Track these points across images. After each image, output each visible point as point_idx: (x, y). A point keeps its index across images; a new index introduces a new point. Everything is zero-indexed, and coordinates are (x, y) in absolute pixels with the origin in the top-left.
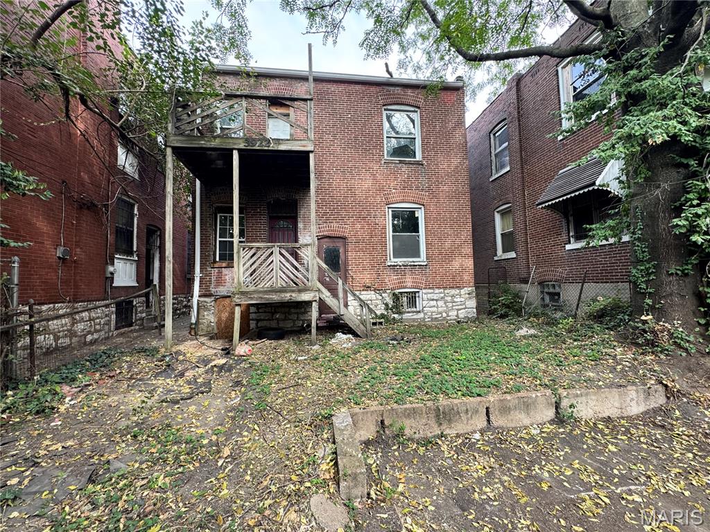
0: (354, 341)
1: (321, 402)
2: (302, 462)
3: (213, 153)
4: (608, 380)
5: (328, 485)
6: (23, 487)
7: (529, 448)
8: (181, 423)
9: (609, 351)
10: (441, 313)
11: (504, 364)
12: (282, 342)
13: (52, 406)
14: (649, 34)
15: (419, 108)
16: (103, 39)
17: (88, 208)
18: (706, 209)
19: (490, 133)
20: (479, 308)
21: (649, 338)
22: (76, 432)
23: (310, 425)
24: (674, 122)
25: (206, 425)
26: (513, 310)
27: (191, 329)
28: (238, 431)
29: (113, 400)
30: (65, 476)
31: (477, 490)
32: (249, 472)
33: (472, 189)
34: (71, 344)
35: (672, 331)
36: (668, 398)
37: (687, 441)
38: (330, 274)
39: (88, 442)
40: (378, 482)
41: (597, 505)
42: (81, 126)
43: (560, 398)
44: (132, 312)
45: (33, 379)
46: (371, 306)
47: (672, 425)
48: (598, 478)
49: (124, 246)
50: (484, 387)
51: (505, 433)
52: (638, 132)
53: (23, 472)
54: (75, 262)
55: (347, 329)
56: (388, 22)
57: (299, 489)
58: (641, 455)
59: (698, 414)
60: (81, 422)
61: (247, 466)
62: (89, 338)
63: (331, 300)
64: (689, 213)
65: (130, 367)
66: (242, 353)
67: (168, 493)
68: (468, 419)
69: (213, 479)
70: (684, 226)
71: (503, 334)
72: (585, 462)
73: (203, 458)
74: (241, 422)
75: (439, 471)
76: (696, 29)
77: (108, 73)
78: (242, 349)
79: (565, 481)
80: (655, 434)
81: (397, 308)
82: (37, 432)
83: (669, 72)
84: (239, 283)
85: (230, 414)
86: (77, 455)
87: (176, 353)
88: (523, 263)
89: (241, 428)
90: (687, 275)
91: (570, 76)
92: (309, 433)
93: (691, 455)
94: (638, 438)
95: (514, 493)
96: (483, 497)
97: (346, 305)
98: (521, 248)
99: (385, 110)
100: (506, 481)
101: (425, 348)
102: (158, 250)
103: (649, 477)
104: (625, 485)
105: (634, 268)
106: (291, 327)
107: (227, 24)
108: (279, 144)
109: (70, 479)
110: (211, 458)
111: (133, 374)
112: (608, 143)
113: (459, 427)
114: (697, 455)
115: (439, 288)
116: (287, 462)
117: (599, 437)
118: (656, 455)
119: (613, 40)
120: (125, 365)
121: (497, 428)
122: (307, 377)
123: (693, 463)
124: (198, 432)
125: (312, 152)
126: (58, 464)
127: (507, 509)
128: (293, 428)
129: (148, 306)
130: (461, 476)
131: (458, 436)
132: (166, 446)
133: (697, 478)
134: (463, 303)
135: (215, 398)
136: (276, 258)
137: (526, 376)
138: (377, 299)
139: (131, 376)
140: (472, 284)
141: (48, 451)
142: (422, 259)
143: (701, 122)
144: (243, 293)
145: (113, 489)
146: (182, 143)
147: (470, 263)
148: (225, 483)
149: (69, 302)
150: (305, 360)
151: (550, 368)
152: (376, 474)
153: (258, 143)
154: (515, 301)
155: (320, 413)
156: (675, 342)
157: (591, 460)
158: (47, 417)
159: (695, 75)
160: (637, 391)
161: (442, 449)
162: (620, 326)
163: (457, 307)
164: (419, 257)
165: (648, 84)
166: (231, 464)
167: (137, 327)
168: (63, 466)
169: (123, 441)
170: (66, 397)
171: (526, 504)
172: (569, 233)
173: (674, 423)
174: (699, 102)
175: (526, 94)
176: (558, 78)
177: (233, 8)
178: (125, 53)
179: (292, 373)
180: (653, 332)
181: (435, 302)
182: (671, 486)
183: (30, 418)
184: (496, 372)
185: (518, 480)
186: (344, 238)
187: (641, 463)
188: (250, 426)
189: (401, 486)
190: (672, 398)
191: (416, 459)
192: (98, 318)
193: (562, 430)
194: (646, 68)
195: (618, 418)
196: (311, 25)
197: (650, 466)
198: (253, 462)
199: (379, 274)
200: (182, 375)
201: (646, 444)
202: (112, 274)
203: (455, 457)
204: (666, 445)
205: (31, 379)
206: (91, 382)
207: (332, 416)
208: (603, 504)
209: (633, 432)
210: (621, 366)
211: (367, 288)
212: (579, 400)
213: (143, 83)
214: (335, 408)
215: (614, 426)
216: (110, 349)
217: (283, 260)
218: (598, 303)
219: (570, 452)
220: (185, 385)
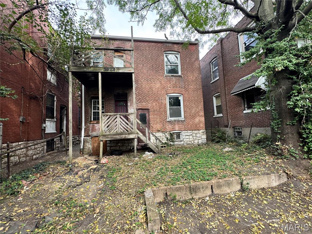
0: (153, 155)
1: (139, 185)
2: (131, 215)
3: (90, 74)
4: (263, 172)
5: (143, 225)
6: (5, 231)
7: (230, 203)
8: (77, 197)
9: (263, 158)
10: (191, 141)
11: (219, 165)
12: (121, 156)
13: (18, 191)
14: (275, 24)
15: (179, 52)
16: (41, 26)
17: (34, 99)
18: (301, 97)
19: (210, 63)
20: (207, 139)
21: (279, 152)
22: (29, 203)
23: (135, 197)
24: (286, 61)
25: (88, 197)
26: (222, 139)
27: (81, 151)
28: (102, 200)
29: (46, 187)
30: (25, 225)
31: (208, 224)
32: (108, 220)
33: (203, 87)
34: (26, 160)
35: (289, 149)
36: (288, 179)
37: (297, 198)
38: (142, 126)
39: (35, 208)
40: (165, 222)
41: (259, 229)
42: (30, 63)
43: (242, 180)
44: (54, 144)
45: (9, 178)
46: (160, 139)
47: (290, 190)
48: (259, 217)
49: (50, 115)
50: (210, 176)
51: (219, 197)
52: (272, 65)
53: (5, 224)
54: (28, 123)
55: (150, 150)
56: (166, 16)
57: (130, 228)
58: (277, 205)
59: (301, 185)
60: (31, 198)
61: (107, 217)
62: (34, 157)
63: (143, 137)
64: (294, 99)
65: (53, 171)
66: (104, 162)
67: (72, 231)
68: (203, 191)
69: (92, 224)
70: (292, 104)
71: (218, 150)
72: (254, 209)
73: (87, 214)
74: (104, 196)
75: (191, 215)
76: (294, 22)
77: (42, 39)
78: (104, 160)
79: (245, 218)
80: (283, 195)
81: (172, 139)
82: (11, 204)
83: (284, 40)
84: (102, 131)
85: (99, 192)
86: (30, 215)
87: (74, 163)
88: (225, 118)
89: (104, 199)
90: (294, 125)
91: (243, 39)
92: (134, 200)
93: (298, 204)
94: (276, 197)
95: (224, 225)
96: (210, 227)
97: (149, 139)
98: (224, 112)
99: (165, 53)
100: (220, 219)
101: (184, 158)
102: (65, 116)
103: (281, 215)
104: (271, 219)
105: (272, 122)
106: (126, 149)
107: (95, 17)
108: (119, 70)
109: (27, 227)
110: (91, 213)
111: (55, 174)
112: (259, 70)
113: (200, 195)
114: (301, 204)
115: (190, 130)
116: (125, 215)
117: (260, 197)
118: (284, 205)
119: (260, 26)
120: (51, 170)
121: (216, 195)
122: (133, 173)
123: (299, 208)
124: (85, 201)
125: (133, 73)
126: (21, 219)
127: (221, 232)
128: (127, 198)
129: (61, 141)
130: (201, 218)
131: (199, 199)
132: (71, 209)
133: (301, 215)
134: (201, 137)
135: (92, 184)
136: (118, 119)
137: (228, 170)
138: (163, 136)
139: (54, 175)
140: (204, 128)
141: (17, 213)
142: (182, 118)
143: (297, 61)
144: (104, 136)
145: (47, 230)
146: (76, 70)
147: (203, 119)
148: (97, 226)
149: (25, 141)
150: (132, 165)
151: (238, 166)
152: (164, 218)
153: (110, 69)
154: (223, 135)
155: (139, 191)
156: (290, 154)
157: (256, 208)
158: (16, 196)
159: (294, 41)
160: (275, 176)
161: (193, 205)
162: (267, 147)
163: (198, 139)
164: (181, 117)
165: (275, 45)
166: (100, 216)
167: (56, 151)
168: (24, 220)
169: (51, 207)
170: (24, 186)
171: (229, 229)
172: (245, 106)
173: (291, 189)
174: (296, 53)
175: (225, 46)
176: (238, 40)
177: (98, 10)
178: (50, 30)
179: (126, 171)
180: (281, 150)
181: (188, 136)
182: (290, 219)
183: (8, 197)
184: (215, 169)
185: (225, 218)
186: (148, 109)
187: (277, 209)
188: (108, 197)
189: (175, 223)
190: (290, 179)
191: (181, 210)
192: (39, 148)
193: (244, 194)
194: (274, 38)
195: (267, 188)
196: (132, 17)
197: (281, 210)
198: (110, 215)
199: (164, 125)
200: (77, 174)
201: (279, 200)
202: (45, 127)
203: (198, 209)
204: (288, 200)
205: (8, 177)
206: (36, 178)
207: (144, 192)
208: (262, 228)
209: (274, 195)
210: (268, 165)
211: (159, 131)
212: (251, 181)
213: (58, 43)
214: (145, 188)
215: (266, 192)
216: (44, 162)
217: (121, 120)
218: (258, 137)
219: (247, 204)
220: (78, 178)
